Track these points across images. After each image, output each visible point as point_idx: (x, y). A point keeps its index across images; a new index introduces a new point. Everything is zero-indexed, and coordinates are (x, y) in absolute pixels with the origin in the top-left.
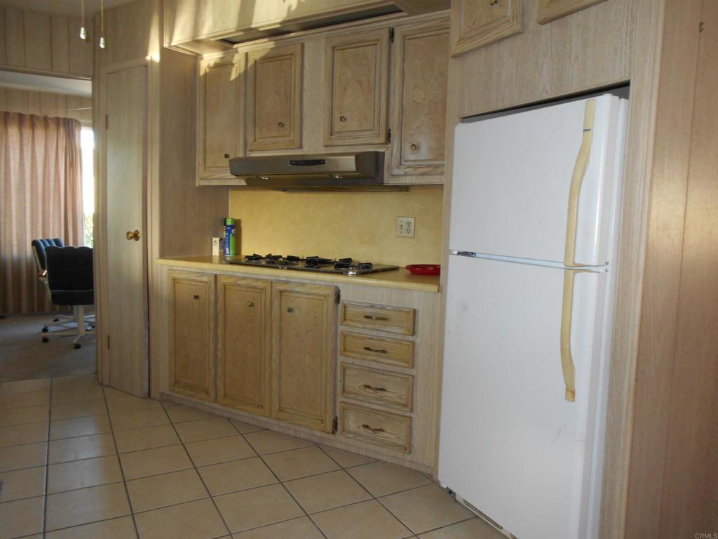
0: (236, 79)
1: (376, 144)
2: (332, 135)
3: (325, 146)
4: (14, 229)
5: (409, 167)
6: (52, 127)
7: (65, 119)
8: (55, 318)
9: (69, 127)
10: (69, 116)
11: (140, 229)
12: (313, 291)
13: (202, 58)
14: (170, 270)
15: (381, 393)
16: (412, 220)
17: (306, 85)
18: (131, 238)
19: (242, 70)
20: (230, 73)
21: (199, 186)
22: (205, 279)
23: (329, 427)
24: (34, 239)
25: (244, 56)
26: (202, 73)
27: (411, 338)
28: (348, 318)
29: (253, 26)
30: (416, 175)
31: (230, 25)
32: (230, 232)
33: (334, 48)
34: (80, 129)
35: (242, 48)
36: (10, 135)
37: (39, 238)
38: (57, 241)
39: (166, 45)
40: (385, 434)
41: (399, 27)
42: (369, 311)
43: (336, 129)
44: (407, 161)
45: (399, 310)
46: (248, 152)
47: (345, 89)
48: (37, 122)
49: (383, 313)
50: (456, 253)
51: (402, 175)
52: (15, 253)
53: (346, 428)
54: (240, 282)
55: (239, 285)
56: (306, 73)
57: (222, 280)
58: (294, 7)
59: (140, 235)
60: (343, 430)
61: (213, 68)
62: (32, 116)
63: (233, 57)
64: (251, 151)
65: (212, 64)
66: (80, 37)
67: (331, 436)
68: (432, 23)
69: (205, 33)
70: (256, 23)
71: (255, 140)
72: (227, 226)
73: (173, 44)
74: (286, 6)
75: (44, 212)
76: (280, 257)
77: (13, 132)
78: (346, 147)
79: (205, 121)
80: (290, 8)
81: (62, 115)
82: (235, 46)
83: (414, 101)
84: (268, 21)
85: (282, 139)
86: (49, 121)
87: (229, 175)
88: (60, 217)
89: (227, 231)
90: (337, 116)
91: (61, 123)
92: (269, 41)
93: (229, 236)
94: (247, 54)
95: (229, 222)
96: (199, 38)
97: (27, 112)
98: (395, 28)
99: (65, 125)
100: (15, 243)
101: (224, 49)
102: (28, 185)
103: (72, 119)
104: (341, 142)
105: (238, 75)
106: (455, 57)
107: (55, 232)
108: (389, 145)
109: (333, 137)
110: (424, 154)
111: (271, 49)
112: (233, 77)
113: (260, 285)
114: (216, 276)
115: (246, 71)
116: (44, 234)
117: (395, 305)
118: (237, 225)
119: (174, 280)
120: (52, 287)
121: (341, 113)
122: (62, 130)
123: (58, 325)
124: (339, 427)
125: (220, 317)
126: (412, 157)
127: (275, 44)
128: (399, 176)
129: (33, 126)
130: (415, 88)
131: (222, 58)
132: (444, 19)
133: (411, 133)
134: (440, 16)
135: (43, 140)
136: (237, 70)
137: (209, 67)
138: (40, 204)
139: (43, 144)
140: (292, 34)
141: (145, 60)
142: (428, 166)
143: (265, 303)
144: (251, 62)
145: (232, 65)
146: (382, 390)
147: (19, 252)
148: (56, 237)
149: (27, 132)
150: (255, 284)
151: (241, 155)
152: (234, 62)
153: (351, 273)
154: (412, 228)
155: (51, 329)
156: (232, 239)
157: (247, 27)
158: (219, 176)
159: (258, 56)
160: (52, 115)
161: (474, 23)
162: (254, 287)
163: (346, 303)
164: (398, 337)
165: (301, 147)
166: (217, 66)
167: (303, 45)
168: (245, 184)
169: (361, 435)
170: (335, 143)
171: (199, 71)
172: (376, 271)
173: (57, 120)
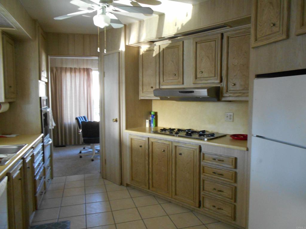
0: (155, 56)
1: (215, 83)
2: (196, 79)
3: (194, 84)
4: (69, 112)
5: (231, 93)
6: (82, 72)
7: (86, 68)
8: (84, 147)
9: (88, 71)
10: (88, 67)
11: (118, 118)
12: (190, 147)
13: (141, 48)
14: (130, 134)
15: (220, 193)
16: (232, 114)
17: (185, 58)
18: (115, 121)
19: (158, 52)
20: (153, 54)
21: (141, 99)
22: (144, 139)
23: (197, 205)
24: (76, 117)
25: (158, 47)
26: (141, 53)
27: (235, 170)
28: (205, 159)
29: (163, 36)
30: (235, 97)
31: (153, 37)
32: (153, 118)
33: (196, 43)
34: (92, 72)
35: (157, 44)
36: (67, 76)
37: (78, 116)
38: (84, 117)
39: (127, 44)
40: (222, 211)
41: (225, 33)
42: (215, 157)
43: (198, 76)
44: (230, 90)
45: (228, 157)
46: (161, 86)
47: (202, 59)
48: (76, 70)
49: (221, 158)
50: (255, 135)
51: (228, 97)
52: (69, 122)
53: (205, 206)
54: (159, 141)
55: (159, 143)
56: (185, 53)
57: (151, 140)
58: (180, 28)
59: (118, 120)
60: (204, 207)
61: (146, 52)
62: (75, 68)
63: (154, 47)
64: (162, 85)
65: (145, 50)
66: (97, 51)
67: (198, 209)
68: (241, 31)
69: (143, 39)
70: (164, 35)
71: (164, 81)
72: (152, 115)
73: (130, 44)
74: (176, 28)
75: (79, 105)
76: (175, 129)
77: (68, 74)
78: (202, 84)
79: (143, 73)
80: (178, 28)
81: (85, 67)
82: (155, 43)
83: (233, 64)
84: (169, 34)
85: (175, 80)
86: (81, 70)
87: (153, 95)
88: (85, 107)
89: (152, 117)
90: (198, 71)
91: (85, 70)
92: (169, 41)
93: (152, 119)
94: (160, 46)
95: (153, 113)
96: (140, 41)
97: (73, 67)
98: (224, 33)
99: (86, 71)
100: (69, 118)
101: (150, 44)
102: (73, 95)
103: (89, 68)
104: (200, 82)
105: (156, 54)
106: (253, 48)
107: (84, 114)
108: (222, 83)
109: (197, 80)
110: (238, 87)
111: (170, 43)
112: (154, 55)
113: (167, 143)
114: (149, 138)
115: (159, 53)
116: (80, 114)
117: (226, 155)
118: (156, 114)
119: (131, 139)
120: (83, 137)
121: (200, 70)
122: (85, 73)
123: (85, 150)
124: (202, 205)
125: (150, 155)
126: (232, 89)
127: (172, 41)
128: (226, 97)
129: (75, 72)
130: (233, 59)
131: (149, 48)
132: (247, 29)
133: (232, 78)
134: (245, 27)
135: (79, 77)
136: (155, 52)
137: (144, 51)
138: (78, 102)
139: (79, 79)
140: (179, 38)
141: (119, 50)
142: (240, 93)
143: (169, 151)
144: (161, 50)
145: (153, 50)
146: (221, 191)
147: (70, 121)
148: (84, 115)
149: (73, 74)
150: (165, 142)
151: (158, 87)
152: (154, 49)
153: (206, 139)
154: (232, 117)
155: (83, 152)
156: (154, 120)
157: (160, 37)
158: (149, 95)
159: (164, 47)
160: (82, 67)
161: (262, 34)
162: (165, 144)
163: (204, 152)
164: (228, 169)
165: (183, 84)
166: (147, 51)
167: (183, 42)
168: (160, 99)
169: (211, 210)
170: (198, 82)
171: (140, 53)
172: (217, 138)
173: (84, 69)
